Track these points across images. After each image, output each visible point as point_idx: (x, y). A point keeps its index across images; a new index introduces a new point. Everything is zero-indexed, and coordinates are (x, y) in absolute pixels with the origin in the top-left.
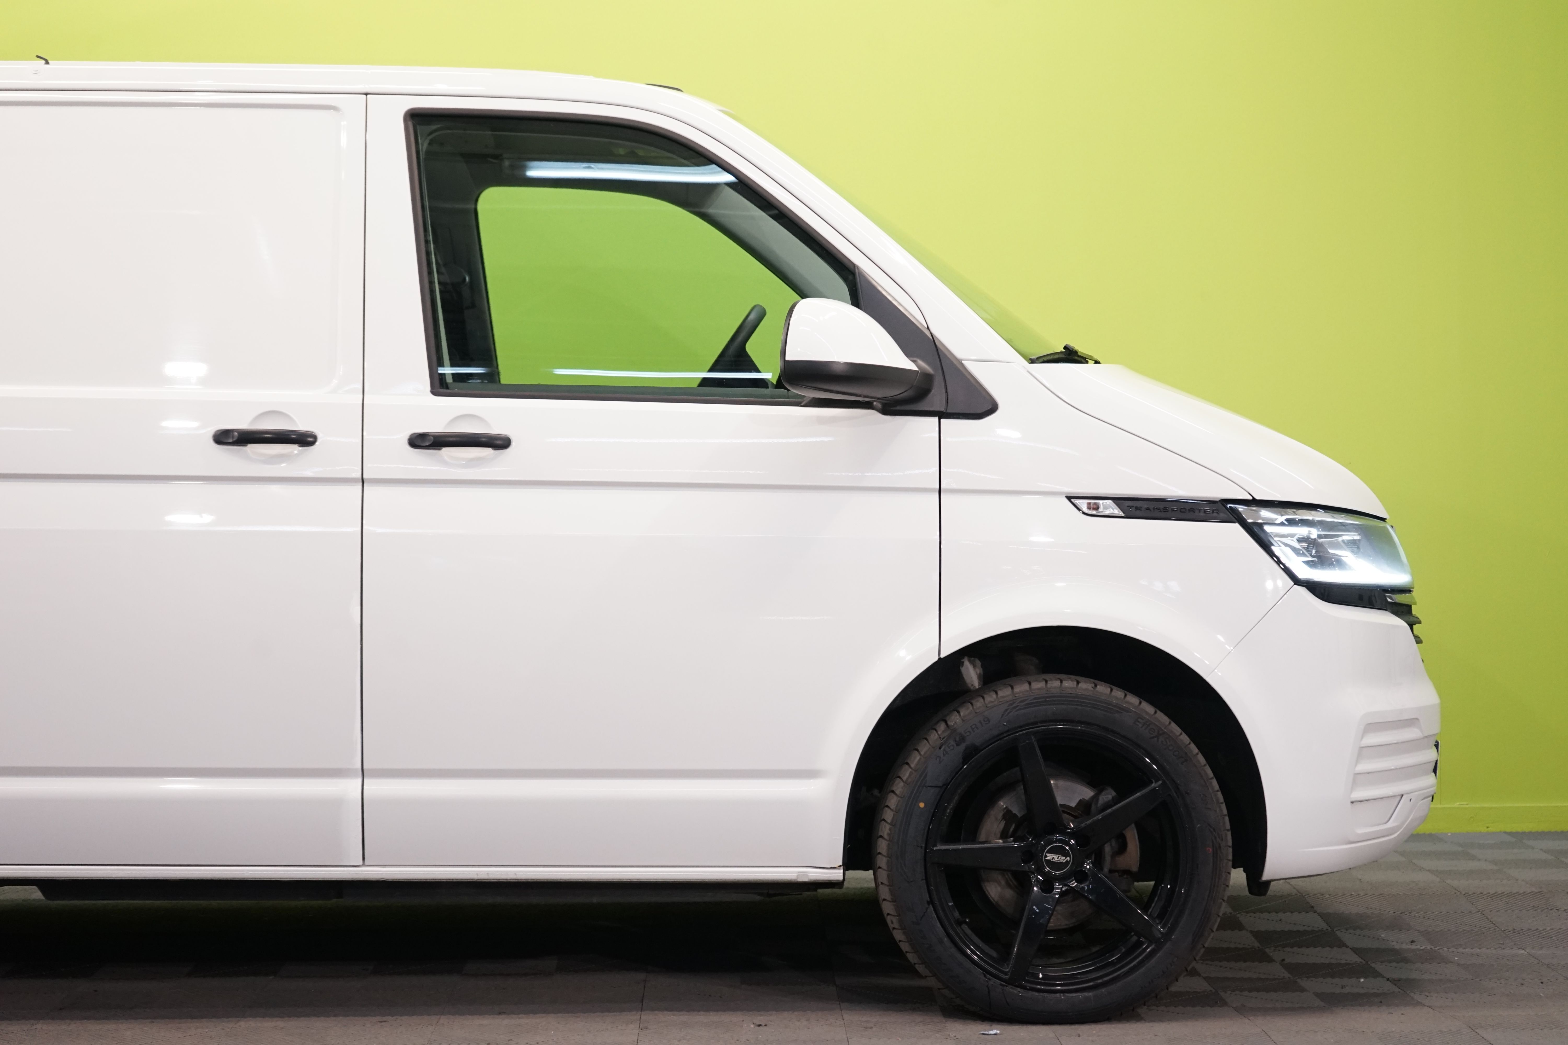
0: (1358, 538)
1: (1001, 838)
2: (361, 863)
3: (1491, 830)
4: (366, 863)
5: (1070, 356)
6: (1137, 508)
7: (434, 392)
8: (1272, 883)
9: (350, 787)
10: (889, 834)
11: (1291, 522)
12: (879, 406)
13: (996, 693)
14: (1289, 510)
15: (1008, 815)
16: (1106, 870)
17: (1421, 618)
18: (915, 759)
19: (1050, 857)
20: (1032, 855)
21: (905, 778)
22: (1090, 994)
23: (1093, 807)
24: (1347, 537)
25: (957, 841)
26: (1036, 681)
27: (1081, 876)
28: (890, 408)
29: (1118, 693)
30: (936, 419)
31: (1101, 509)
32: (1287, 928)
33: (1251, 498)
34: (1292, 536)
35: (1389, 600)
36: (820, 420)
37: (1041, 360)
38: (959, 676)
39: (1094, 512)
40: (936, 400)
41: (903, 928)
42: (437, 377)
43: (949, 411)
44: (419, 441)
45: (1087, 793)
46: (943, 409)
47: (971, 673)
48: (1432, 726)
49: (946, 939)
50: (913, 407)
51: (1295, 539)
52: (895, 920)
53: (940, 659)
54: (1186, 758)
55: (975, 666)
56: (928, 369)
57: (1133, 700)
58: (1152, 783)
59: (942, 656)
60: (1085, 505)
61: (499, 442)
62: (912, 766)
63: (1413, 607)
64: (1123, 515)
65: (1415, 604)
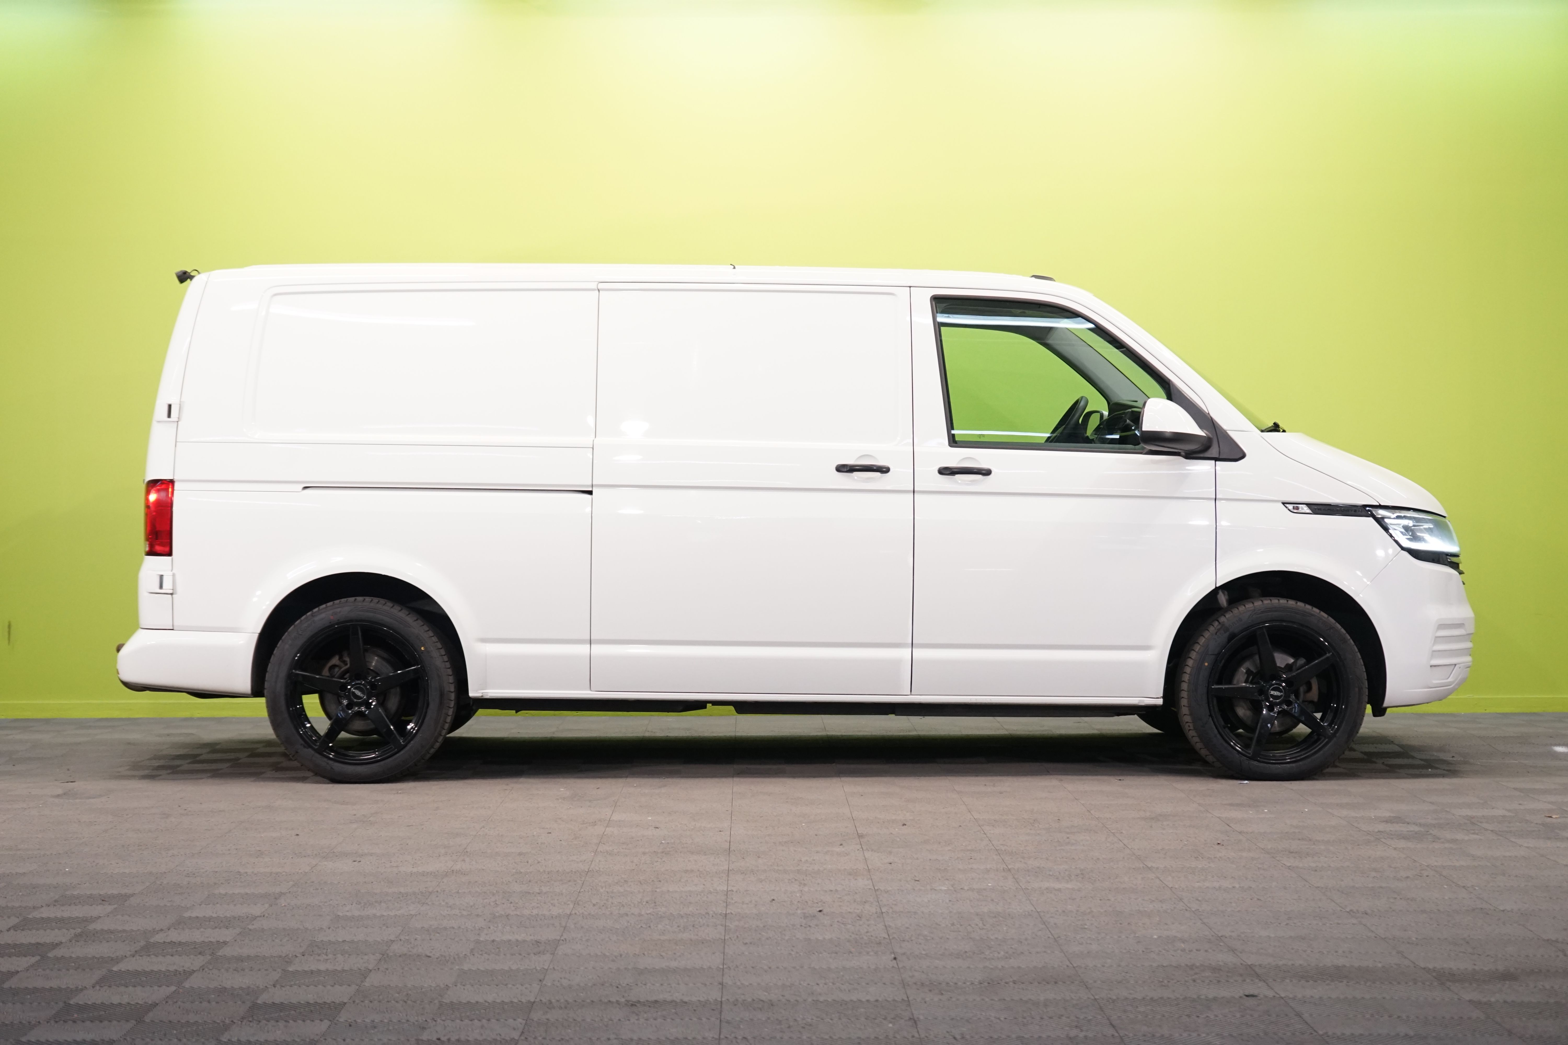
0: (1432, 526)
1: (1245, 683)
2: (909, 693)
3: (1487, 711)
4: (912, 693)
5: (1276, 428)
6: (1320, 509)
7: (950, 445)
8: (1388, 710)
9: (906, 653)
10: (1189, 680)
11: (1398, 517)
12: (1183, 454)
13: (1245, 606)
14: (1397, 511)
15: (1249, 672)
16: (1301, 700)
17: (1464, 571)
18: (1202, 641)
19: (1272, 692)
20: (1263, 692)
21: (1197, 650)
22: (1294, 765)
23: (1294, 667)
24: (1426, 526)
25: (1221, 684)
26: (1266, 600)
27: (1289, 703)
28: (1190, 455)
29: (1308, 607)
30: (1213, 462)
31: (1300, 509)
32: (1381, 751)
33: (1378, 504)
34: (1399, 525)
35: (1449, 560)
36: (1153, 462)
37: (1266, 430)
38: (1216, 600)
39: (1295, 511)
40: (1214, 451)
41: (1195, 729)
42: (951, 437)
43: (1221, 457)
44: (945, 471)
45: (1291, 661)
46: (1217, 456)
47: (1223, 599)
48: (1470, 628)
49: (1218, 736)
50: (1202, 455)
51: (1401, 526)
52: (1191, 725)
53: (1216, 587)
54: (1344, 641)
55: (1224, 595)
56: (1210, 435)
57: (1316, 610)
58: (1326, 653)
59: (1217, 586)
60: (1292, 507)
61: (984, 472)
62: (1201, 644)
63: (1460, 565)
64: (1312, 513)
65: (1461, 563)
